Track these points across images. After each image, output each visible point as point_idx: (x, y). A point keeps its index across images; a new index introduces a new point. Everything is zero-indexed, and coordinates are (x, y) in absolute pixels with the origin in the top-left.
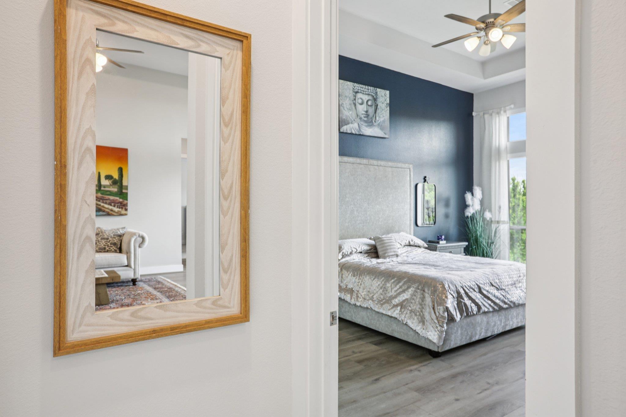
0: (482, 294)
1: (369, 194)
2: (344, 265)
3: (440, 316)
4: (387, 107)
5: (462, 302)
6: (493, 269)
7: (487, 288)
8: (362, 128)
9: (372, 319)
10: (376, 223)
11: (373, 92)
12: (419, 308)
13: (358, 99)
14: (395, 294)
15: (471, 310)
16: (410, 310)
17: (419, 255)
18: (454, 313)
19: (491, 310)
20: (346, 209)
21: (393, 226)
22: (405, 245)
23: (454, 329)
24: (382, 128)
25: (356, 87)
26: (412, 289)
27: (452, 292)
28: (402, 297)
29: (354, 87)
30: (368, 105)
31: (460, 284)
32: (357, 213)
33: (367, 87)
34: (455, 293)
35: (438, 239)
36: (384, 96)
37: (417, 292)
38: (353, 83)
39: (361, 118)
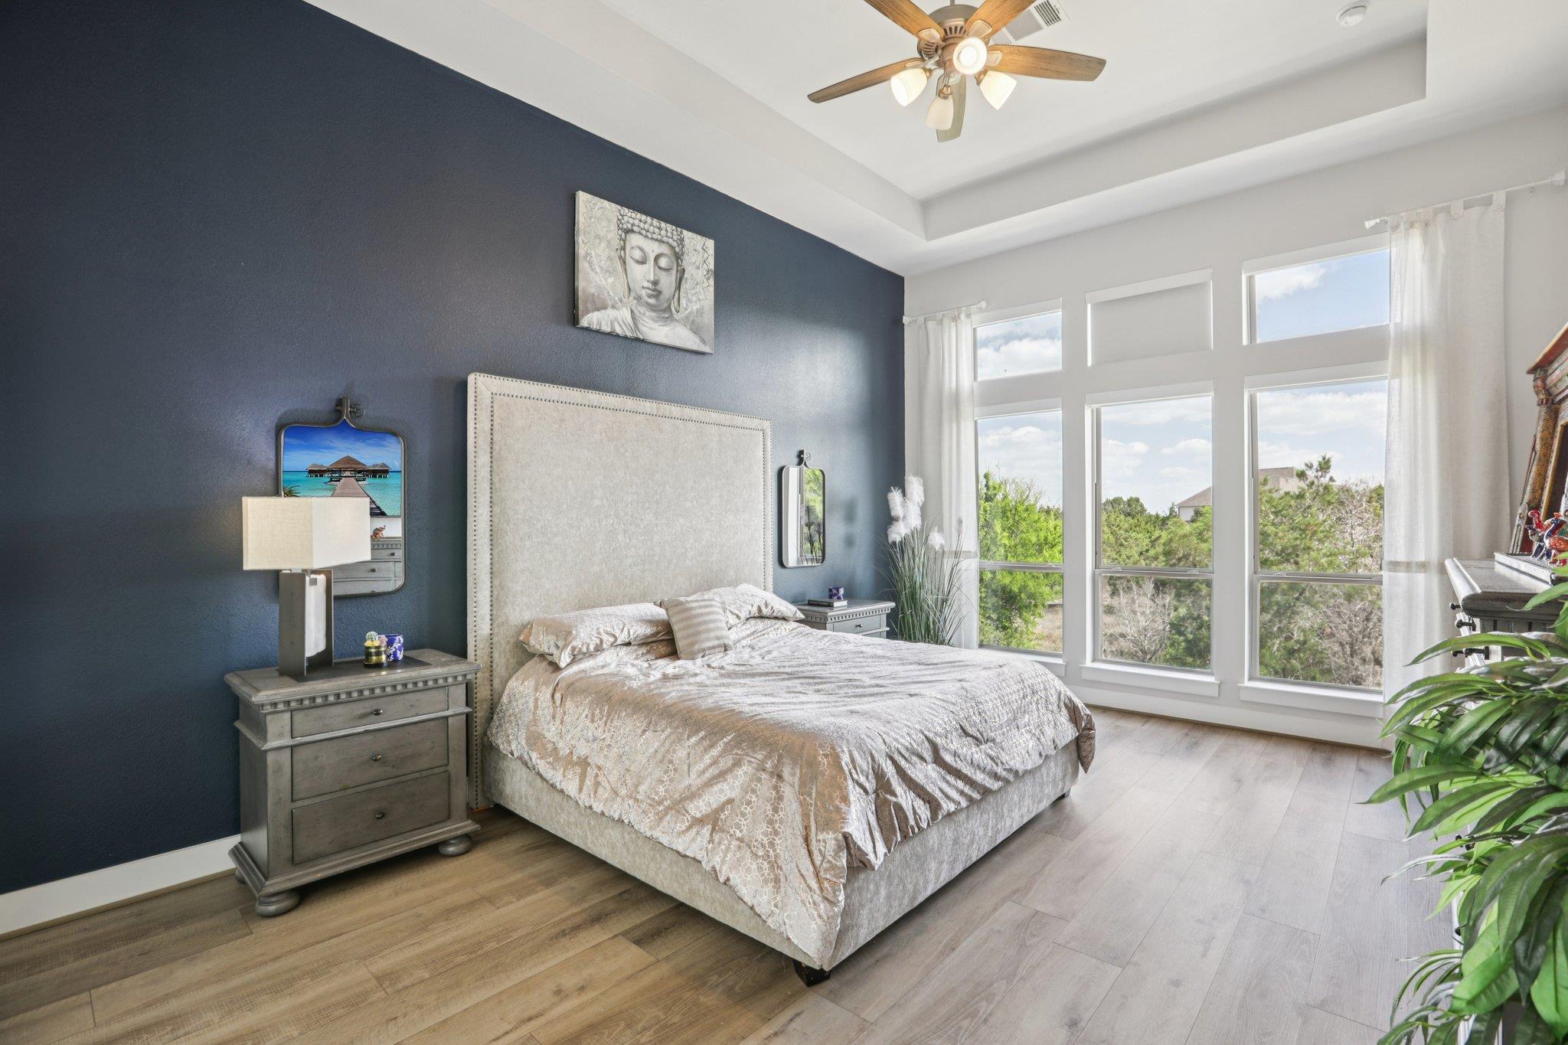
0: (941, 766)
1: (659, 490)
2: (572, 684)
3: (824, 865)
4: (708, 279)
5: (886, 801)
6: (964, 684)
7: (954, 746)
8: (641, 322)
9: (636, 853)
10: (678, 562)
11: (672, 238)
12: (765, 834)
13: (632, 248)
14: (699, 782)
15: (915, 818)
16: (738, 839)
17: (782, 643)
18: (867, 847)
19: (964, 803)
20: (592, 529)
21: (721, 569)
22: (748, 616)
23: (868, 889)
24: (696, 330)
25: (626, 218)
26: (745, 768)
27: (860, 775)
28: (716, 792)
29: (620, 217)
30: (660, 268)
31: (883, 747)
32: (625, 537)
33: (655, 222)
34: (870, 777)
35: (831, 597)
36: (700, 251)
37: (759, 780)
38: (619, 207)
39: (639, 298)
